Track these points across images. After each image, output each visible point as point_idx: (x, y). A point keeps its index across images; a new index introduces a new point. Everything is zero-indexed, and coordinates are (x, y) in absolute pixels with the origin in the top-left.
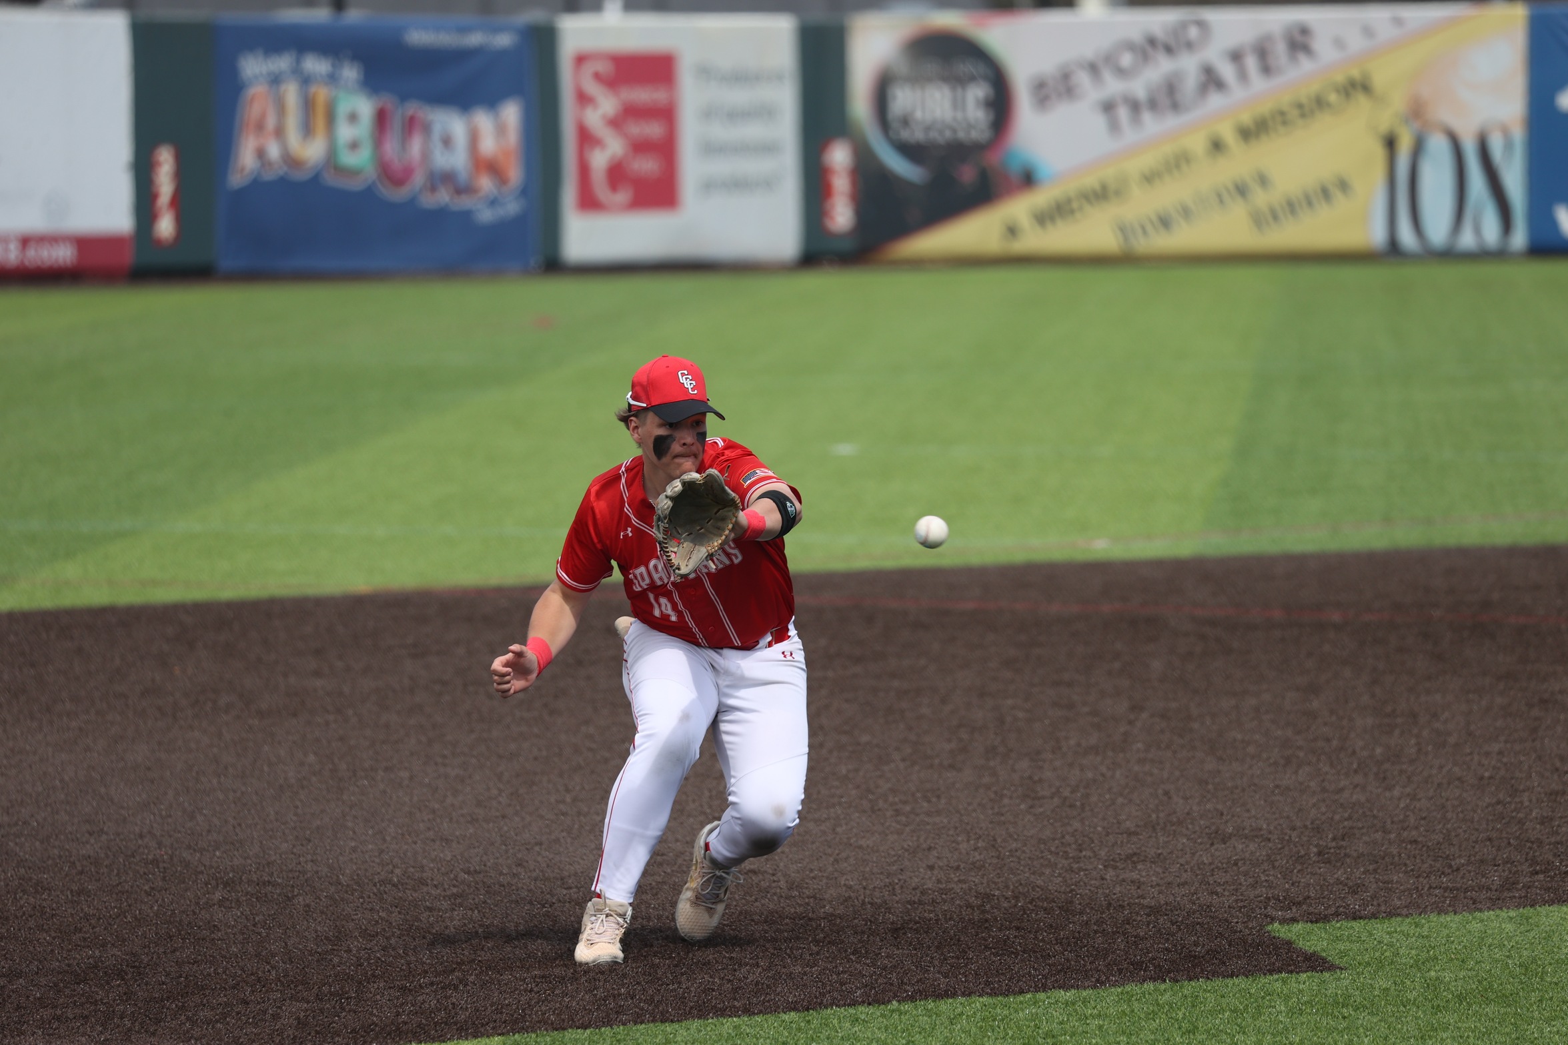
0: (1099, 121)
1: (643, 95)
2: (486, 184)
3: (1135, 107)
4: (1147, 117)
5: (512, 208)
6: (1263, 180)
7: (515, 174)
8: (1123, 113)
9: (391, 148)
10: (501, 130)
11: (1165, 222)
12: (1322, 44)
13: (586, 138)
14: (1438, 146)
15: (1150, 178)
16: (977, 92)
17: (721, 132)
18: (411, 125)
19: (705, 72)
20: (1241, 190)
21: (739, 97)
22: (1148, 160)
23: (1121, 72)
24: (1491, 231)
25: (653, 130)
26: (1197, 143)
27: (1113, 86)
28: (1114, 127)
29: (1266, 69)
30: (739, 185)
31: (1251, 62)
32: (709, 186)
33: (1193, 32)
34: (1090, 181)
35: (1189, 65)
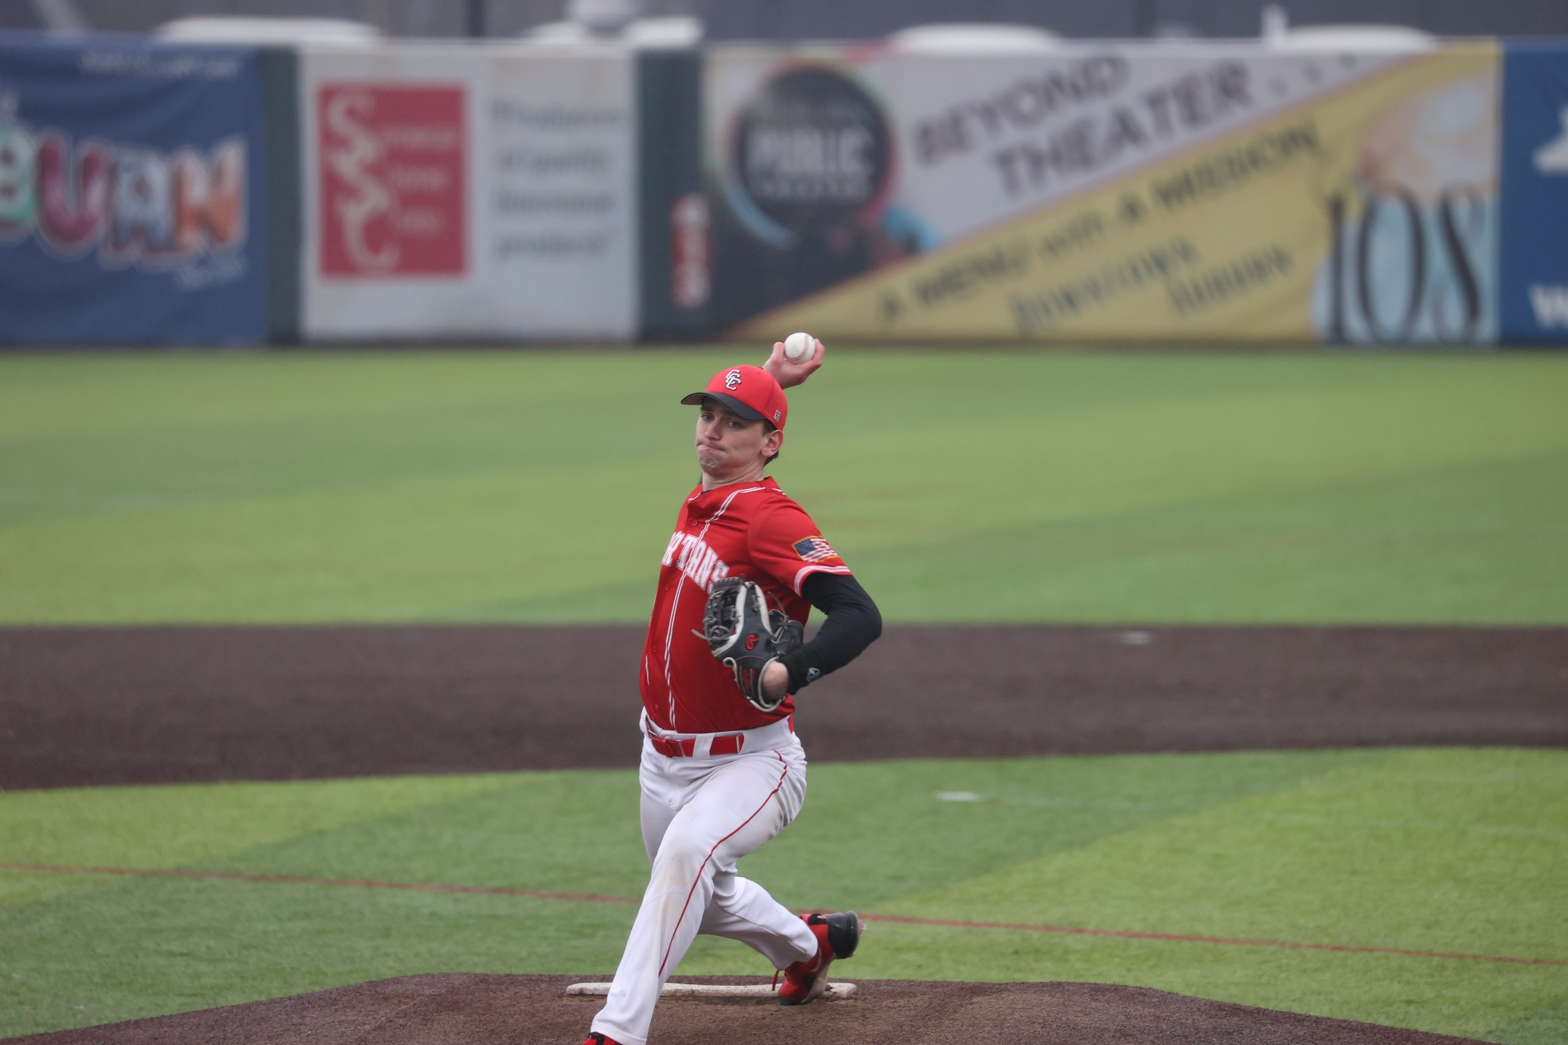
0: (992, 179)
1: (416, 137)
2: (194, 240)
3: (1037, 161)
4: (1051, 174)
5: (230, 268)
6: (1186, 252)
7: (237, 230)
8: (1022, 169)
9: (61, 194)
10: (217, 176)
11: (1069, 299)
12: (1258, 88)
13: (334, 186)
14: (1393, 214)
15: (1054, 247)
16: (852, 141)
17: (523, 182)
18: (88, 170)
19: (503, 111)
20: (1159, 263)
21: (555, 141)
22: (1051, 225)
23: (1023, 120)
24: (1454, 315)
25: (433, 179)
26: (1108, 205)
27: (1011, 136)
28: (1012, 185)
29: (1193, 117)
30: (554, 247)
31: (1174, 110)
32: (507, 248)
33: (1106, 72)
34: (983, 248)
35: (1099, 111)
